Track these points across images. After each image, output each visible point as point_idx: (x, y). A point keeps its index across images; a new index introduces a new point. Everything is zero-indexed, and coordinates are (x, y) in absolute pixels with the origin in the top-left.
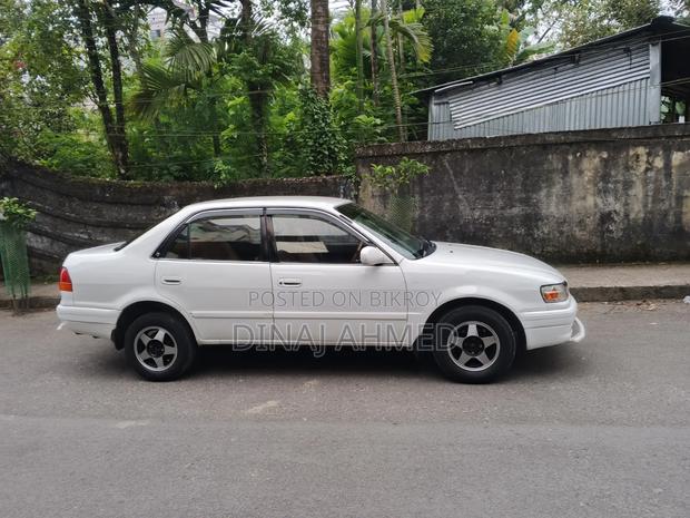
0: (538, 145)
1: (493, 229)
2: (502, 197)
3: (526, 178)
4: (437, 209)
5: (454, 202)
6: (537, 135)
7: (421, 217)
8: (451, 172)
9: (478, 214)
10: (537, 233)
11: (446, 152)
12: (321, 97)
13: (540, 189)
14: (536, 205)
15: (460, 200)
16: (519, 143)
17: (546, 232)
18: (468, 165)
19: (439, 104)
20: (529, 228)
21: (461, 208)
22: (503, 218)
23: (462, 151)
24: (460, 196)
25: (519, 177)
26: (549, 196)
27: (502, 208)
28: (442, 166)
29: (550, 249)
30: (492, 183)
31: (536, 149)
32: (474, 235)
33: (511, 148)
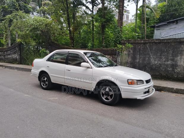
0: (178, 42)
1: (161, 68)
2: (165, 58)
3: (173, 52)
4: (144, 60)
5: (149, 58)
6: (177, 39)
7: (139, 62)
8: (149, 49)
9: (157, 62)
10: (176, 71)
11: (148, 43)
12: (119, 27)
13: (178, 56)
14: (176, 61)
15: (151, 58)
16: (171, 41)
17: (179, 70)
18: (154, 47)
19: (157, 30)
20: (173, 69)
21: (151, 60)
22: (165, 65)
23: (153, 43)
24: (151, 57)
25: (171, 52)
26: (181, 59)
27: (164, 61)
28: (146, 47)
29: (180, 76)
30: (161, 53)
31: (177, 43)
32: (155, 69)
33: (169, 43)
